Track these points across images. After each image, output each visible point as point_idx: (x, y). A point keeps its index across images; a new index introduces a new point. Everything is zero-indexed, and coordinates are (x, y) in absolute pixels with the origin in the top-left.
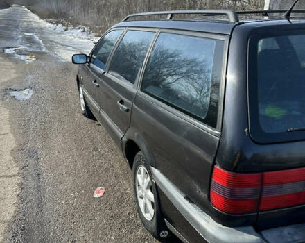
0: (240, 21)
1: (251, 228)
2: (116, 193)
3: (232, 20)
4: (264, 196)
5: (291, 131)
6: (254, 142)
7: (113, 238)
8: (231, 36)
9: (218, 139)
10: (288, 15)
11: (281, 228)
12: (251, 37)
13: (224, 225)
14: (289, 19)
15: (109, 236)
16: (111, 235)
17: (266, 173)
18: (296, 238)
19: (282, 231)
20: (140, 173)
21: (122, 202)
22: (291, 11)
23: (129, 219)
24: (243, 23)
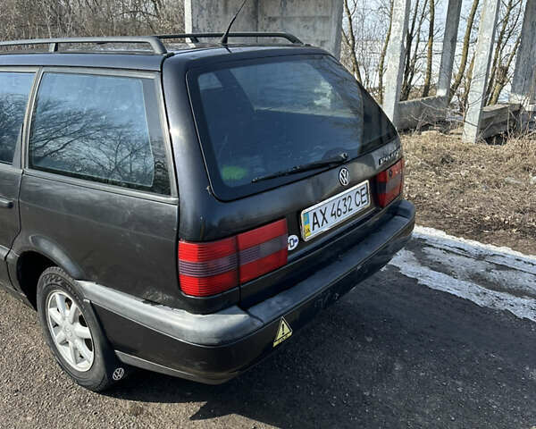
0: (169, 52)
1: (235, 308)
2: (11, 356)
3: (157, 50)
4: (242, 264)
5: (256, 181)
6: (220, 200)
7: (28, 418)
8: (161, 71)
9: (176, 207)
10: (225, 41)
11: (268, 300)
12: (188, 73)
13: (203, 314)
14: (226, 47)
15: (22, 418)
16: (26, 416)
17: (240, 235)
18: (286, 304)
19: (270, 303)
20: (54, 304)
21: (26, 365)
22: (228, 35)
23: (49, 384)
24: (173, 54)
